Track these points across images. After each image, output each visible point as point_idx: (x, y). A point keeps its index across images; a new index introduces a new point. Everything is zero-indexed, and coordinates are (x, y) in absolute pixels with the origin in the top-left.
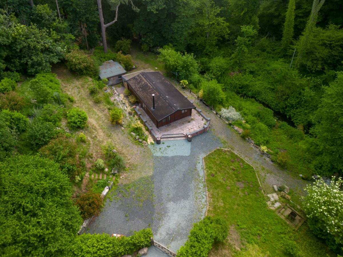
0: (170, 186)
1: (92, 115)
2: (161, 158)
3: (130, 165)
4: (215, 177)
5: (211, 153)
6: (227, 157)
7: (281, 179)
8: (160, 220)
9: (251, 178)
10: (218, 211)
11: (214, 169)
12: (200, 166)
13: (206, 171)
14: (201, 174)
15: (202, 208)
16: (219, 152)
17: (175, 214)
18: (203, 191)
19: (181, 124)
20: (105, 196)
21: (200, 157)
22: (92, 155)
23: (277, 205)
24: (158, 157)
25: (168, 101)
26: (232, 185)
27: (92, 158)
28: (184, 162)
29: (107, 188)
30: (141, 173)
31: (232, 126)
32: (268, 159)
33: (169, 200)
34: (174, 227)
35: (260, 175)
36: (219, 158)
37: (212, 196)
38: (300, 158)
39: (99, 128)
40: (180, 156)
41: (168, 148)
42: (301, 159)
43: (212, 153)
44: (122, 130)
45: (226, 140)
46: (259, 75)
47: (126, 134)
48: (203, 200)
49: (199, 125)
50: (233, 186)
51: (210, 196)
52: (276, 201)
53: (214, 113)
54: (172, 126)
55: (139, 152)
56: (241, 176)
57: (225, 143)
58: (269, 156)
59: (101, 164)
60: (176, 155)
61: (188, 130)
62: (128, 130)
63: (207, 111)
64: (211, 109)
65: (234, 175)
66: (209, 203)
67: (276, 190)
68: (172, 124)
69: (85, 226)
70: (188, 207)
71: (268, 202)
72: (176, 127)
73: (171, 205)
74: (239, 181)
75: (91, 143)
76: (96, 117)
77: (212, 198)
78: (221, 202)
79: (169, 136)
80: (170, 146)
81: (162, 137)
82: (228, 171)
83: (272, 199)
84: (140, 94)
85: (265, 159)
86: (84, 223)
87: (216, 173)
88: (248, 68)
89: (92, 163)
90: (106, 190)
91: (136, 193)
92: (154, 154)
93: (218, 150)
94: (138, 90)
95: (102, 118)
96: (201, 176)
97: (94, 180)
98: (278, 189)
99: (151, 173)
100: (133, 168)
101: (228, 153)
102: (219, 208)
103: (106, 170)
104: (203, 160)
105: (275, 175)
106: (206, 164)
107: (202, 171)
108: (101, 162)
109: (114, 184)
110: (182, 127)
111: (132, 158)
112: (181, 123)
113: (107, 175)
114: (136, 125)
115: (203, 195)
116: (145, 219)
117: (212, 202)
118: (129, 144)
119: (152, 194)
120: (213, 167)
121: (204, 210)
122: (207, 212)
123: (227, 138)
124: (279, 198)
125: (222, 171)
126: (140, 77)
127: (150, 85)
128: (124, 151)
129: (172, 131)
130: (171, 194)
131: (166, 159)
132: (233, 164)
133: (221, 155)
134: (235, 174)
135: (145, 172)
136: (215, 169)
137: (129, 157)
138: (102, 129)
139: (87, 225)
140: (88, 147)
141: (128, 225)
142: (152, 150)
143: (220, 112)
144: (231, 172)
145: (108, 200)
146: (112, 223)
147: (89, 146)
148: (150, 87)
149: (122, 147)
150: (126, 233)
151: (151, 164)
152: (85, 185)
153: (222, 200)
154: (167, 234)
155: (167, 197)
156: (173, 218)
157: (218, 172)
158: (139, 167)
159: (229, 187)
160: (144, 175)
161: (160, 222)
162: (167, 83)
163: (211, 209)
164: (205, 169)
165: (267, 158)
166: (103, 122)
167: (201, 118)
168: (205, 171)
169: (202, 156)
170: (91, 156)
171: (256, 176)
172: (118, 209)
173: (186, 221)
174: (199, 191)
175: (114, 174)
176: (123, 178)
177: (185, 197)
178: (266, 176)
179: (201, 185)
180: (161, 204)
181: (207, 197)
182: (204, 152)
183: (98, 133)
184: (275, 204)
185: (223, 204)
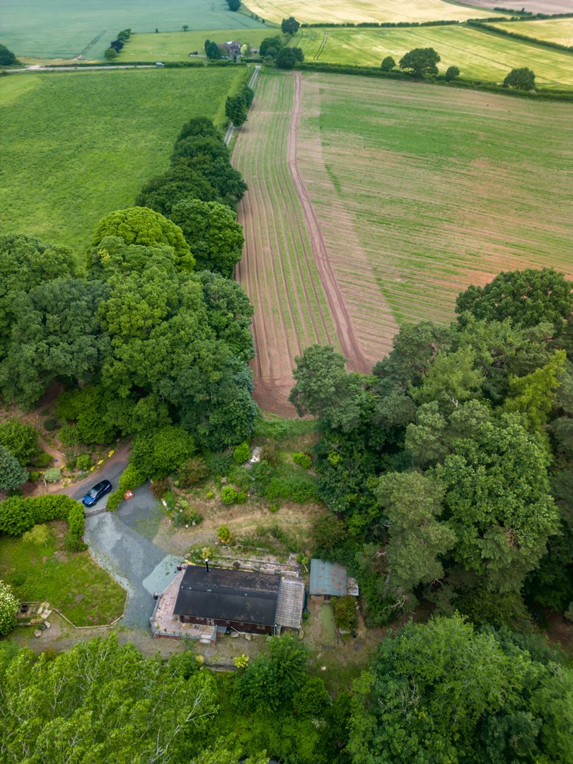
12: (124, 583)
16: (119, 611)
23: (40, 610)
28: (140, 572)
37: (95, 567)
40: (149, 574)
45: (124, 634)
48: (99, 560)
49: (162, 621)
52: (43, 612)
57: (122, 630)
61: (168, 603)
90: (165, 504)
100: (171, 532)
102: (84, 564)
106: (120, 587)
121: (93, 554)
128: (192, 533)
137: (183, 534)
142: (176, 557)
149: (197, 534)
151: (163, 547)
154: (105, 523)
160: (158, 536)
172: (148, 507)
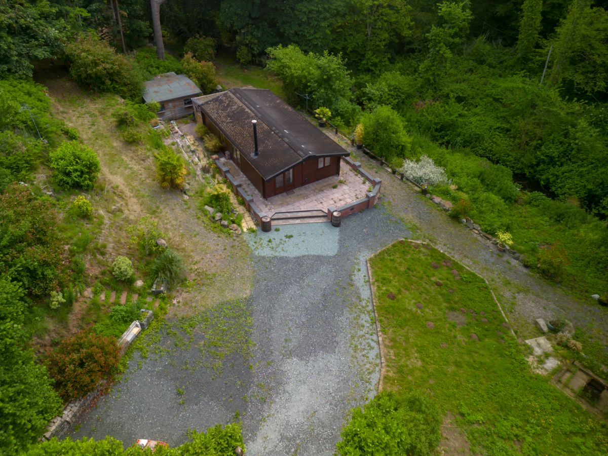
0: (291, 320)
1: (118, 168)
2: (271, 260)
3: (198, 274)
4: (398, 301)
5: (385, 250)
6: (423, 258)
7: (553, 306)
8: (263, 401)
9: (482, 303)
10: (410, 378)
11: (393, 283)
12: (361, 276)
13: (376, 288)
14: (365, 293)
15: (370, 373)
16: (403, 247)
17: (304, 389)
18: (370, 332)
19: (316, 191)
20: (130, 345)
21: (361, 259)
22: (105, 247)
23: (552, 364)
24: (264, 258)
25: (288, 138)
26: (438, 317)
27: (103, 254)
28: (323, 269)
29: (137, 326)
30: (223, 291)
31: (428, 196)
32: (514, 262)
33: (290, 354)
34: (300, 419)
35: (502, 296)
36: (405, 260)
38: (587, 260)
39: (132, 195)
40: (314, 256)
41: (287, 240)
42: (589, 263)
43: (387, 249)
44: (184, 201)
45: (416, 222)
46: (477, 106)
47: (194, 210)
49: (358, 192)
50: (439, 320)
51: (387, 343)
52: (547, 356)
53: (387, 171)
54: (298, 196)
55: (221, 247)
56: (456, 299)
57: (415, 229)
58: (517, 255)
59: (124, 267)
60: (307, 254)
61: (332, 202)
62: (199, 201)
63: (373, 168)
64: (382, 164)
65: (440, 297)
66: (387, 360)
67: (545, 329)
68: (298, 191)
69: (68, 419)
70: (335, 370)
71: (528, 357)
72: (306, 197)
73: (292, 366)
74: (453, 309)
75: (106, 221)
76: (127, 172)
77: (392, 347)
78: (416, 358)
79: (289, 215)
80: (291, 236)
81: (275, 217)
82: (427, 286)
83: (538, 351)
84: (227, 127)
85: (508, 262)
86: (65, 412)
87: (400, 292)
88: (452, 92)
89: (103, 265)
90: (134, 330)
91: (207, 336)
92: (256, 253)
93: (401, 242)
94: (223, 122)
95: (141, 175)
96: (364, 300)
97: (104, 306)
98: (549, 328)
99: (248, 291)
100: (204, 280)
101: (423, 249)
102: (411, 372)
103: (139, 283)
104: (369, 265)
105: (537, 296)
106: (374, 273)
107: (367, 288)
108: (124, 264)
109: (155, 315)
110: (319, 196)
111: (202, 259)
112: (316, 189)
113: (140, 295)
114: (216, 190)
115: (370, 341)
116: (226, 400)
117: (394, 358)
118: (197, 229)
119: (247, 341)
120: (392, 278)
121: (375, 377)
122: (381, 383)
123: (420, 218)
124: (553, 347)
125: (413, 287)
126: (230, 97)
127: (249, 111)
128: (186, 244)
129: (297, 204)
130: (294, 340)
131: (283, 263)
132: (436, 273)
133: (408, 253)
134: (443, 295)
135: (232, 290)
136: (397, 284)
137: (197, 258)
138: (137, 197)
139: (75, 416)
140: (97, 230)
141: (183, 416)
142: (252, 243)
143: (401, 169)
144: (433, 289)
145: (136, 354)
146: (141, 411)
147: (99, 228)
148: (248, 114)
149: (182, 236)
150: (174, 438)
151: (248, 273)
152: (79, 316)
153: (419, 352)
154: (283, 438)
155: (284, 347)
156: (298, 398)
157: (403, 289)
158: (219, 279)
159: (432, 324)
160: (229, 296)
161: (266, 407)
162: (287, 109)
163: (391, 374)
164: (373, 284)
165: (513, 260)
166: (142, 183)
167: (360, 179)
168: (374, 288)
169: (365, 256)
170: (102, 249)
171: (492, 299)
172: (160, 375)
173: (331, 404)
174: (361, 333)
175: (157, 294)
176: (179, 302)
177: (328, 346)
178: (515, 298)
179: (365, 319)
180: (269, 364)
181: (382, 347)
182: (369, 248)
183: (127, 204)
184: (546, 361)
185: (420, 363)
